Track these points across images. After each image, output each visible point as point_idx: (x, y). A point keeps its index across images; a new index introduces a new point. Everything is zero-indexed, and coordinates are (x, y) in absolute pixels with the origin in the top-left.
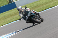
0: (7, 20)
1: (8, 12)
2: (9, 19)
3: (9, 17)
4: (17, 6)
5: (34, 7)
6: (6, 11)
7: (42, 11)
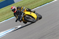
0: (5, 16)
1: (6, 8)
2: (7, 15)
3: (7, 13)
4: (15, 2)
5: (32, 2)
6: (4, 7)
7: (41, 6)
